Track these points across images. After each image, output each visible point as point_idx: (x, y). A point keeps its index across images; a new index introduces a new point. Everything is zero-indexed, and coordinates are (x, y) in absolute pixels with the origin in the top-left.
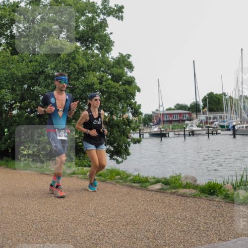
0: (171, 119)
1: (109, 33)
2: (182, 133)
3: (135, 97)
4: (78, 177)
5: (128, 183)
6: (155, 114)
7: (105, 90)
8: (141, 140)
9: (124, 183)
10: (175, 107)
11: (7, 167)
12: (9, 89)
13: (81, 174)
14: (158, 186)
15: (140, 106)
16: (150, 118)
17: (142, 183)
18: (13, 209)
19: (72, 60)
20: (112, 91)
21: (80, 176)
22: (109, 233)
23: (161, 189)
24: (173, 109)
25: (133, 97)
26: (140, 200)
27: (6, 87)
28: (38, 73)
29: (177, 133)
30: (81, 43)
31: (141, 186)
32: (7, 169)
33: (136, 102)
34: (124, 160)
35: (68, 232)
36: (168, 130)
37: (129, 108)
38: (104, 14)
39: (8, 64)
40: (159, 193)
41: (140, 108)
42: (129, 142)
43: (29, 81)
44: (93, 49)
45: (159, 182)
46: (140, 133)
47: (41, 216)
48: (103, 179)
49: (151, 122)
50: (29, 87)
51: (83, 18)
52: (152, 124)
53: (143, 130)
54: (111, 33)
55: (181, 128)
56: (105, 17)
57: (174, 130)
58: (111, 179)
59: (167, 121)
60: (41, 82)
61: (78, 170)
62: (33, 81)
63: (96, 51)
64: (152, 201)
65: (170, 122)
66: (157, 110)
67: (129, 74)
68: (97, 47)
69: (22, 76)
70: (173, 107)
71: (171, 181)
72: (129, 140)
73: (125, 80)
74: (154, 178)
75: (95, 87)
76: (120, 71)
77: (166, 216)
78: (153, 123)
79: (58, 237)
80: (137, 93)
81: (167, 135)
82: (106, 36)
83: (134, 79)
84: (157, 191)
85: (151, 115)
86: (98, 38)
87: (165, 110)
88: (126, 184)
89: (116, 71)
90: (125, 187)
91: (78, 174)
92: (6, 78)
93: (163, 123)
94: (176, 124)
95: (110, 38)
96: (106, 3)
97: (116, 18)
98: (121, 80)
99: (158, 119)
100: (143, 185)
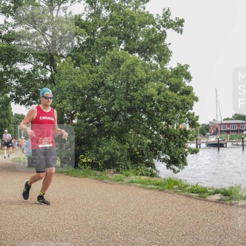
0: (228, 129)
1: (168, 43)
2: (241, 143)
3: (193, 107)
4: (136, 186)
5: (186, 193)
6: (213, 124)
7: (163, 100)
8: (198, 150)
9: (181, 193)
10: (233, 117)
11: (67, 175)
12: (70, 99)
13: (139, 183)
14: (217, 197)
15: (197, 117)
16: (207, 128)
17: (200, 193)
18: (75, 216)
19: (131, 73)
20: (169, 102)
21: (138, 185)
22: (168, 242)
23: (220, 200)
24: (231, 119)
25: (191, 107)
26: (199, 211)
27: (67, 97)
28: (98, 84)
29: (235, 143)
30: (139, 54)
31: (200, 196)
32: (68, 176)
33: (194, 113)
34: (181, 170)
35: (129, 239)
36: (226, 140)
37: (186, 118)
38: (164, 26)
39: (70, 76)
40: (218, 204)
41: (198, 120)
42: (187, 152)
43: (90, 92)
44: (151, 59)
45: (218, 193)
46: (197, 143)
47: (101, 223)
48: (161, 188)
49: (209, 132)
50: (89, 97)
51: (141, 29)
52: (209, 134)
53: (200, 140)
54: (170, 44)
55: (239, 139)
56: (165, 29)
57: (232, 140)
58: (168, 188)
59: (225, 131)
60: (101, 93)
61: (136, 179)
62: (94, 92)
63: (154, 62)
64: (211, 211)
65: (228, 132)
66: (214, 120)
67: (187, 84)
68: (155, 57)
69: (83, 87)
70: (231, 117)
71: (231, 192)
72: (186, 150)
73: (183, 90)
74: (213, 188)
75: (154, 98)
76: (177, 80)
77: (226, 227)
78: (210, 132)
79: (118, 244)
80: (195, 103)
81: (225, 145)
82: (164, 46)
83: (192, 89)
84: (215, 202)
85: (208, 125)
86: (156, 49)
87: (222, 119)
88: (184, 193)
89: (174, 80)
90: (183, 197)
91: (136, 183)
92: (67, 89)
93: (221, 133)
94: (234, 134)
95: (168, 49)
96: (167, 16)
97: (176, 30)
98: (179, 90)
99: (215, 129)
100: (201, 195)
